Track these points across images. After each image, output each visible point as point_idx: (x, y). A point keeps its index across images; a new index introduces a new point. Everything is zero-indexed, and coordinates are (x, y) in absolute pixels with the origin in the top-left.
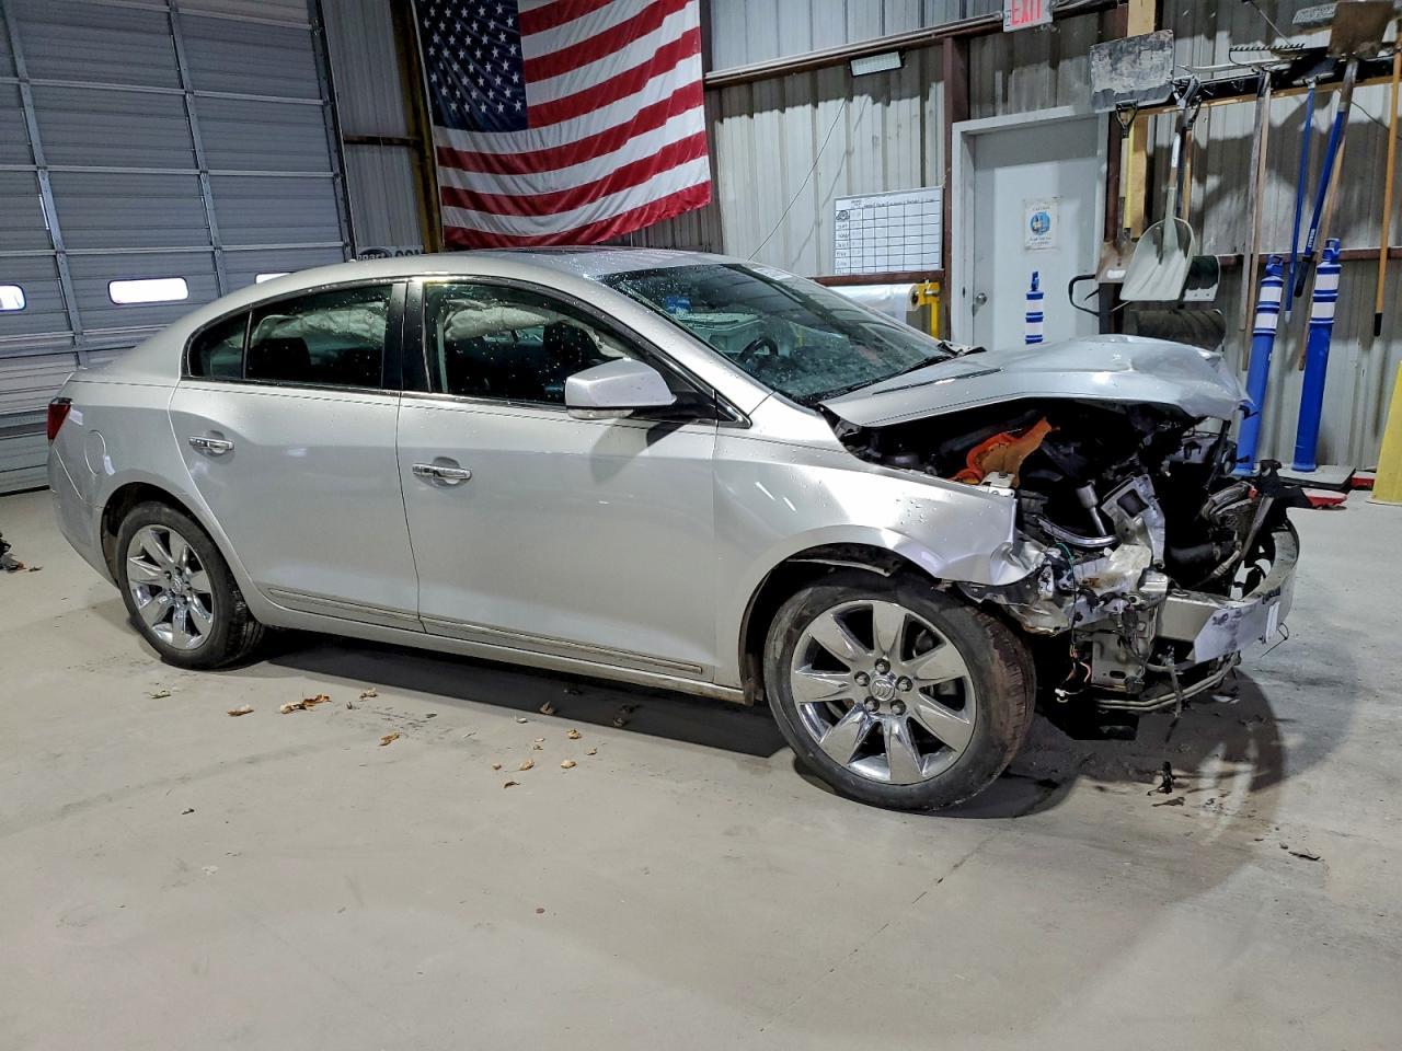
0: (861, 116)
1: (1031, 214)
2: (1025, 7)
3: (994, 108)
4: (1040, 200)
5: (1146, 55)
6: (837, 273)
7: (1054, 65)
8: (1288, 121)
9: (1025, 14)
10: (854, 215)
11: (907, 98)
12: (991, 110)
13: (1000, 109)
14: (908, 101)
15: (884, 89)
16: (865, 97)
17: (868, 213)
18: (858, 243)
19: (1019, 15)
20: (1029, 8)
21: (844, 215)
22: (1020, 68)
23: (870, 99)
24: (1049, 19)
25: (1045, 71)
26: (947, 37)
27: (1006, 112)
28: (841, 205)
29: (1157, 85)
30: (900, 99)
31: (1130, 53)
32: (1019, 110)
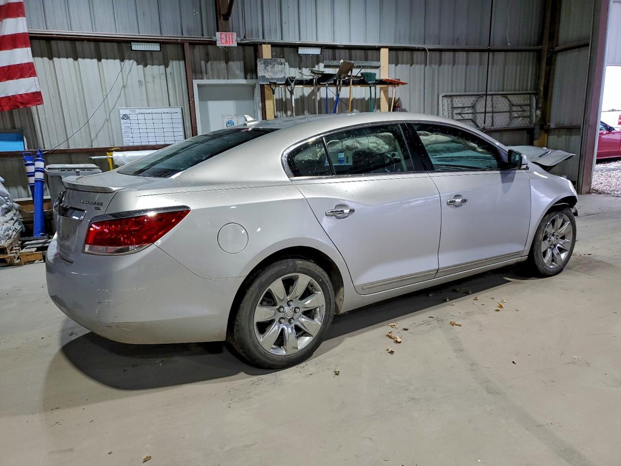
0: (130, 70)
1: (226, 121)
2: (226, 37)
3: (202, 75)
4: (229, 116)
5: (276, 66)
6: (125, 145)
7: (227, 63)
8: (309, 95)
9: (226, 41)
10: (132, 117)
11: (157, 65)
12: (201, 76)
13: (205, 76)
14: (157, 66)
15: (144, 59)
16: (132, 61)
17: (141, 117)
18: (137, 131)
19: (224, 41)
20: (228, 38)
21: (126, 117)
22: (212, 61)
23: (135, 63)
24: (236, 45)
25: (223, 64)
26: (186, 42)
27: (208, 78)
28: (123, 112)
29: (280, 77)
30: (153, 65)
31: (271, 64)
32: (213, 78)
